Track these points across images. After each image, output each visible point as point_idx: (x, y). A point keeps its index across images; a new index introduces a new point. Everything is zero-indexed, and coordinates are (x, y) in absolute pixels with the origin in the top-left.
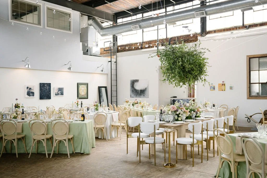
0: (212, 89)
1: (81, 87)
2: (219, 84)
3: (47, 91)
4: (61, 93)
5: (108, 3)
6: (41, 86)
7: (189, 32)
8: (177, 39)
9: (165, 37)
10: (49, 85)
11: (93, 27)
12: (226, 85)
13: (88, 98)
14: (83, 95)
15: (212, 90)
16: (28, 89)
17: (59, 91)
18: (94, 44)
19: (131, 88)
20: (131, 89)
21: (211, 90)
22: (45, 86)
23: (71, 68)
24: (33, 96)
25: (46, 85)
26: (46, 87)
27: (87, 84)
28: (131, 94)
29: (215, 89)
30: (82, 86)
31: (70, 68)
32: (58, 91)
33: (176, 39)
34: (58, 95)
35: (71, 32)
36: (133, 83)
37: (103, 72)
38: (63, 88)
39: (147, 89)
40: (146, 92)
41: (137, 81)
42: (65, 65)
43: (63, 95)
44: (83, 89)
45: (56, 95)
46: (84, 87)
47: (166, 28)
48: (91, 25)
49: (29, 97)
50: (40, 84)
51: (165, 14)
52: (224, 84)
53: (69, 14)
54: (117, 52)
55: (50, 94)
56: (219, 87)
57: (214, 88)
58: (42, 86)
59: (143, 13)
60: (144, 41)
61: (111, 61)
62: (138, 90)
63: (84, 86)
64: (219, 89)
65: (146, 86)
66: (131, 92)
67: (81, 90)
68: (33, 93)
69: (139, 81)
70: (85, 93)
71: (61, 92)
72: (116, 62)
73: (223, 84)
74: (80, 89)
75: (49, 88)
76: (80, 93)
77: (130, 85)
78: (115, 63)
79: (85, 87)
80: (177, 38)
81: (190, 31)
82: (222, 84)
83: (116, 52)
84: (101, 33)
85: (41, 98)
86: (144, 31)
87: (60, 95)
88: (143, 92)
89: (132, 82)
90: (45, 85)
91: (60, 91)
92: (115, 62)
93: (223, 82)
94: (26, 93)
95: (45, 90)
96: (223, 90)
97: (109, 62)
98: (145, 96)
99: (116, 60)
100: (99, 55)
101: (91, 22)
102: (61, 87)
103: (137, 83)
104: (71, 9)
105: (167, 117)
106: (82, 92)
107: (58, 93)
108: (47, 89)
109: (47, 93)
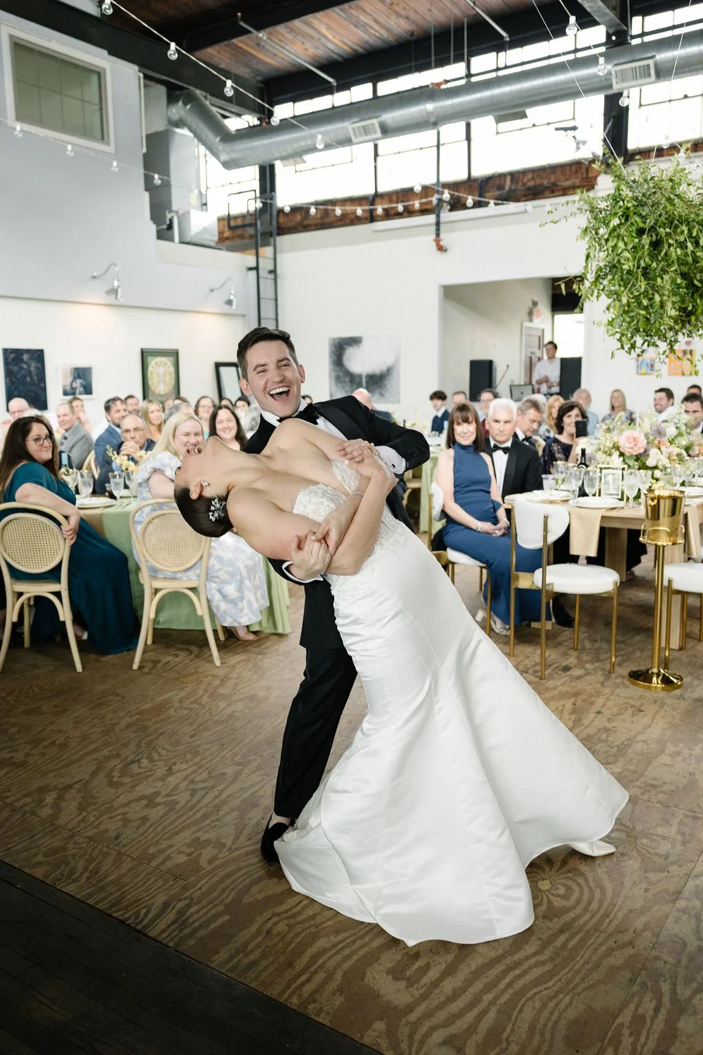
0: (645, 370)
1: (154, 363)
3: (31, 378)
4: (84, 387)
5: (249, 32)
6: (9, 360)
7: (578, 148)
8: (512, 180)
9: (464, 176)
10: (38, 355)
11: (191, 130)
15: (646, 374)
17: (75, 378)
18: (194, 199)
19: (332, 367)
20: (334, 371)
21: (642, 374)
22: (22, 360)
23: (120, 291)
25: (25, 357)
26: (25, 363)
27: (175, 354)
28: (334, 388)
29: (656, 368)
30: (158, 360)
31: (114, 291)
32: (72, 382)
33: (505, 182)
34: (74, 394)
35: (111, 149)
36: (340, 348)
37: (234, 307)
38: (90, 369)
39: (394, 373)
40: (390, 383)
41: (355, 341)
42: (95, 277)
44: (161, 370)
45: (65, 393)
46: (166, 364)
47: (468, 138)
48: (180, 123)
50: (5, 351)
51: (463, 82)
52: (691, 352)
53: (99, 73)
54: (279, 234)
55: (44, 389)
56: (671, 361)
57: (653, 366)
58: (14, 359)
59: (375, 80)
60: (381, 190)
61: (257, 268)
62: (360, 376)
63: (164, 360)
64: (670, 368)
65: (389, 361)
66: (333, 382)
67: (155, 376)
69: (365, 343)
70: (171, 387)
71: (84, 383)
72: (273, 271)
73: (688, 353)
74: (152, 373)
75: (37, 368)
76: (152, 388)
77: (330, 357)
78: (272, 276)
79: (168, 363)
80: (509, 178)
81: (584, 144)
82: (685, 352)
83: (275, 232)
84: (224, 157)
86: (380, 152)
87: (80, 394)
88: (377, 383)
89: (335, 346)
90: (22, 354)
91: (79, 381)
92: (270, 272)
93: (688, 343)
95: (24, 377)
96: (687, 372)
97: (250, 269)
98: (387, 395)
99: (272, 262)
100: (213, 244)
101: (179, 110)
102: (82, 363)
103: (356, 347)
104: (105, 52)
105: (611, 482)
106: (158, 383)
107: (74, 385)
108: (30, 373)
109: (33, 388)
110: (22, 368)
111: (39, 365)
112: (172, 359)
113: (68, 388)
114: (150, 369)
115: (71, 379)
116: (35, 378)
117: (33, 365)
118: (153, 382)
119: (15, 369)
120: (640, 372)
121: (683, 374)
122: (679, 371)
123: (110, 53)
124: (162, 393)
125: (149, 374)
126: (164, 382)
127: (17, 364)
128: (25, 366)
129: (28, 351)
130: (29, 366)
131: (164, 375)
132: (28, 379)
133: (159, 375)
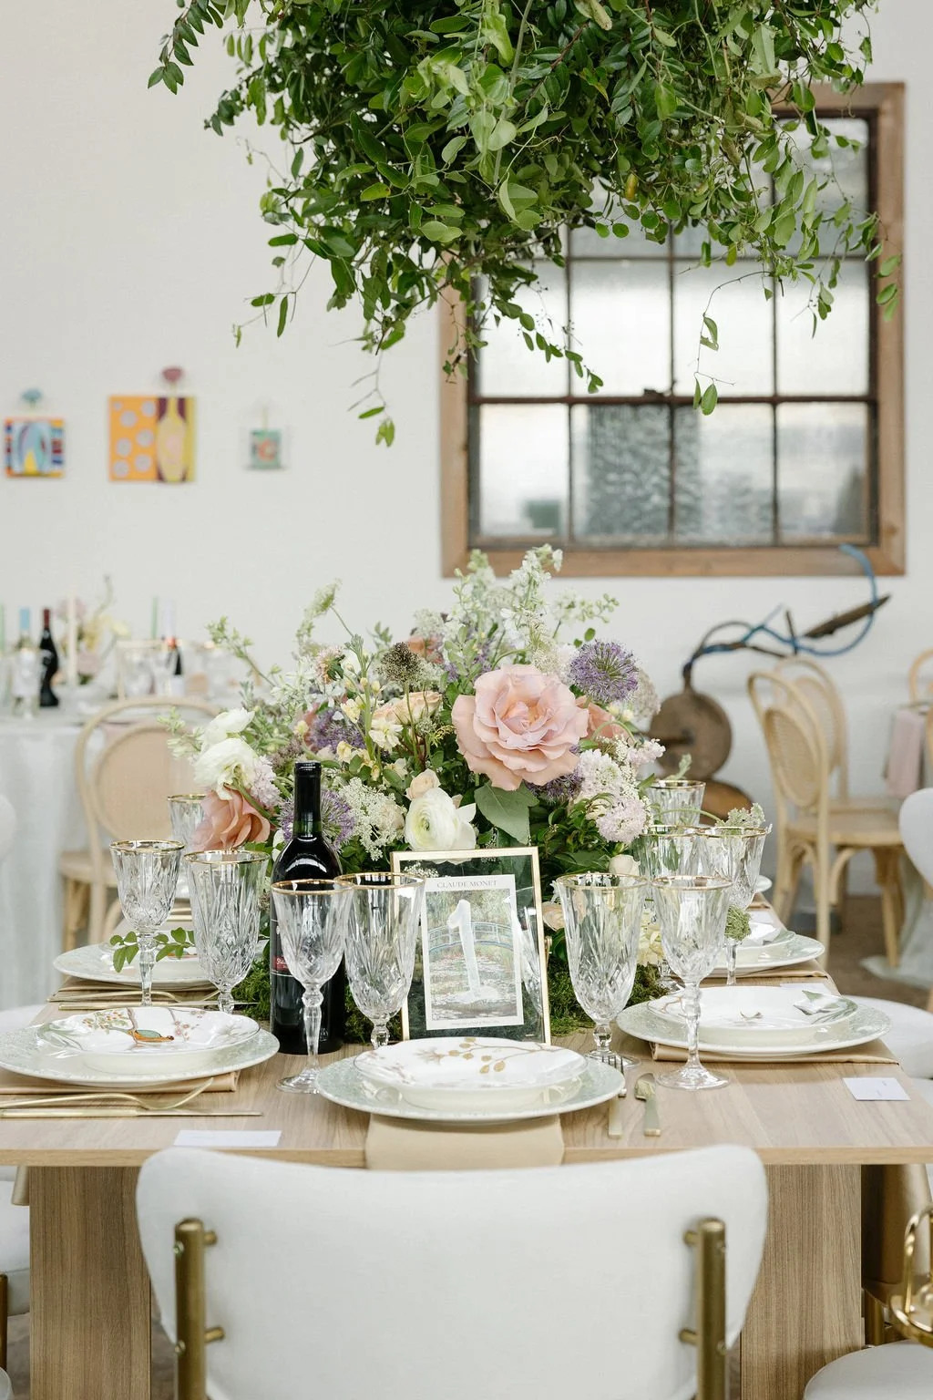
0: (31, 460)
2: (119, 406)
12: (202, 413)
15: (39, 475)
21: (24, 475)
29: (70, 454)
52: (182, 405)
56: (117, 433)
57: (57, 449)
64: (114, 456)
73: (172, 407)
82: (162, 404)
93: (172, 375)
96: (172, 472)
105: (468, 940)
120: (17, 468)
121: (160, 478)
122: (146, 464)
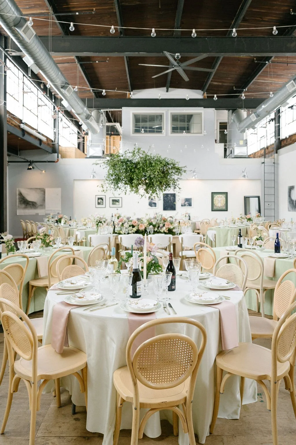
1: (216, 197)
3: (171, 202)
4: (189, 204)
13: (227, 211)
14: (220, 207)
16: (150, 199)
17: (185, 201)
18: (241, 143)
22: (168, 197)
24: (156, 206)
25: (169, 196)
28: (289, 206)
30: (218, 195)
34: (185, 206)
38: (191, 199)
41: (293, 187)
43: (191, 206)
44: (220, 199)
45: (182, 206)
46: (222, 197)
49: (150, 207)
53: (199, 115)
58: (166, 196)
61: (264, 163)
63: (221, 195)
67: (217, 201)
68: (155, 204)
70: (223, 204)
75: (173, 199)
76: (215, 204)
77: (288, 193)
79: (223, 197)
85: (165, 209)
87: (187, 206)
89: (289, 190)
91: (187, 202)
94: (148, 204)
95: (169, 201)
97: (261, 163)
100: (246, 157)
103: (293, 189)
104: (202, 108)
106: (218, 203)
107: (185, 203)
108: (171, 200)
109: (171, 204)
110: (168, 199)
111: (174, 198)
112: (225, 195)
113: (183, 204)
114: (215, 198)
115: (184, 202)
116: (172, 201)
117: (172, 198)
118: (215, 202)
119: (166, 199)
123: (204, 107)
124: (220, 206)
125: (214, 200)
126: (221, 203)
127: (166, 198)
128: (169, 198)
129: (170, 194)
130: (170, 198)
131: (221, 200)
132: (170, 202)
133: (218, 200)
